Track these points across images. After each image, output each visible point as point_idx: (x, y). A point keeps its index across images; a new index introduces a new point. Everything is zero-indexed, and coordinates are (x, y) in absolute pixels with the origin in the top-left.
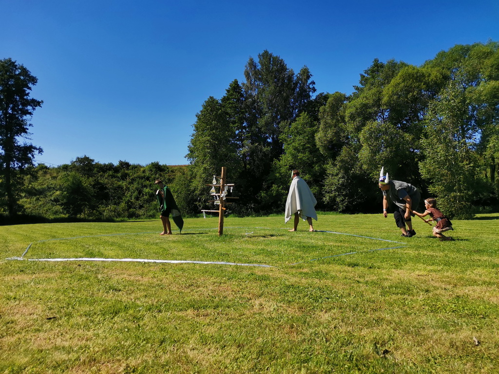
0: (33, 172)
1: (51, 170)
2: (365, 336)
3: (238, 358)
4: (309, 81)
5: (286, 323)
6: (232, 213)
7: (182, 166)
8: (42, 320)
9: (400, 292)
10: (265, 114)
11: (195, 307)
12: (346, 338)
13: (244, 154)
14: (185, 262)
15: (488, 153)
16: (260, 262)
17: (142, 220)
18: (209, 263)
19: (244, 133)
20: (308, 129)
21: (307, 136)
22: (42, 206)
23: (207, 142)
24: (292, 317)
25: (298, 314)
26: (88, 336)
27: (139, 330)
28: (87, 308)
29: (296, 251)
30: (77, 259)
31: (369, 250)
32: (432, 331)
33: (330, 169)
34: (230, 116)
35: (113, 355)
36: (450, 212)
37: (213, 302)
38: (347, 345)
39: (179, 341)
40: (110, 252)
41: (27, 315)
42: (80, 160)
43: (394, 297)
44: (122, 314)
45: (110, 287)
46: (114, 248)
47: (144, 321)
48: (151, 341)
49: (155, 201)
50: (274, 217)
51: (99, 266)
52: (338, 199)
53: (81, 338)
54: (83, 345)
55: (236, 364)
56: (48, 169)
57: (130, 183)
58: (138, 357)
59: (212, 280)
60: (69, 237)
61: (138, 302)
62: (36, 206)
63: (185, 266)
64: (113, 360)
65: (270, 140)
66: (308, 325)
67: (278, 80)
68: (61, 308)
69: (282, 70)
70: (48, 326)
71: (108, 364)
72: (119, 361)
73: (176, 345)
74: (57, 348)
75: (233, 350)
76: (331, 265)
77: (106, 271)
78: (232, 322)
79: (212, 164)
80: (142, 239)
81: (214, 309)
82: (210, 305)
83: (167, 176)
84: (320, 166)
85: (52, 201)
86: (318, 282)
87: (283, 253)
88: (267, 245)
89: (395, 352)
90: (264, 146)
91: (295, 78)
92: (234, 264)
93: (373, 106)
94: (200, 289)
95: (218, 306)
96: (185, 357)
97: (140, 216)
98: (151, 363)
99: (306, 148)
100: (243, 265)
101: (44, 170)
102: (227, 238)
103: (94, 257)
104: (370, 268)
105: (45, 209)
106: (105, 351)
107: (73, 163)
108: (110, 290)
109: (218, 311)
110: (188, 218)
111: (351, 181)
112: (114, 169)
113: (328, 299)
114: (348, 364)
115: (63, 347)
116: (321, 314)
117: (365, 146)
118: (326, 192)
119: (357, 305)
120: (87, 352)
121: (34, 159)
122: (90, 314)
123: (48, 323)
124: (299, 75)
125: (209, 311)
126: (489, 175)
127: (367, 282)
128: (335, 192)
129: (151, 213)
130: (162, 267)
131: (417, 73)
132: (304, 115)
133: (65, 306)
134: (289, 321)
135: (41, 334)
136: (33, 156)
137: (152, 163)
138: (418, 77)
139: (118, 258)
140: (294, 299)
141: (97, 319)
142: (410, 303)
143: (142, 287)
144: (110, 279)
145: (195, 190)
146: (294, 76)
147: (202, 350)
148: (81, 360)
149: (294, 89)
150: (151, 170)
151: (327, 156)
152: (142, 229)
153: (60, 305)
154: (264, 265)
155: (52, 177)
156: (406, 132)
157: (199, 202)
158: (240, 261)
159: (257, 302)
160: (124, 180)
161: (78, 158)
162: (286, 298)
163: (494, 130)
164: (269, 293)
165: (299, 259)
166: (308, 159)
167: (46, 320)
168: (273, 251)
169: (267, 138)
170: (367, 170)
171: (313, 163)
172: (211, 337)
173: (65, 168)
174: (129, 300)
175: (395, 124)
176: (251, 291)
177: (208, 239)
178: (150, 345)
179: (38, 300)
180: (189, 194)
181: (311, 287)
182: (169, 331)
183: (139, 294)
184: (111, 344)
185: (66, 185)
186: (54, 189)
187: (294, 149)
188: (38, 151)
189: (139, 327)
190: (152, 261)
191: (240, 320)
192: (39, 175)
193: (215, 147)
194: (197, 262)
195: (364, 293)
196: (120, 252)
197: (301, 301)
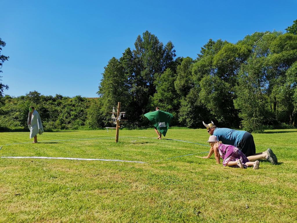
0: (2, 100)
1: (13, 99)
2: (190, 204)
3: (121, 217)
4: (172, 50)
5: (149, 197)
6: (125, 127)
7: (95, 98)
8: (12, 196)
9: (213, 178)
10: (145, 69)
11: (100, 188)
12: (180, 205)
13: (132, 92)
14: (95, 160)
15: (272, 95)
16: (138, 160)
17: (70, 131)
18: (109, 160)
19: (133, 79)
20: (171, 78)
21: (170, 82)
22: (8, 121)
23: (110, 84)
24: (153, 193)
25: (157, 192)
26: (39, 205)
27: (68, 201)
28: (37, 189)
29: (160, 153)
30: (30, 157)
31: (200, 153)
32: (226, 201)
33: (183, 102)
34: (124, 69)
35: (53, 216)
36: (250, 129)
37: (110, 184)
38: (180, 209)
39: (90, 207)
40: (50, 152)
41: (3, 193)
42: (31, 93)
43: (210, 181)
44: (58, 192)
45: (51, 176)
46: (52, 149)
47: (70, 196)
48: (74, 208)
49: (78, 119)
50: (150, 130)
51: (44, 162)
52: (187, 120)
53: (35, 206)
54: (36, 210)
55: (120, 220)
56: (12, 98)
57: (62, 108)
58: (67, 217)
59: (110, 171)
60: (25, 142)
61: (67, 185)
62: (3, 121)
63: (95, 162)
64: (53, 219)
65: (148, 84)
66: (161, 198)
67: (154, 48)
68: (23, 188)
69: (156, 43)
70: (16, 199)
71: (51, 221)
72: (57, 219)
73: (88, 210)
74: (22, 212)
75: (119, 213)
76: (178, 162)
77: (48, 165)
78: (119, 196)
79: (113, 97)
80: (69, 144)
81: (110, 189)
82: (108, 186)
83: (85, 104)
84: (177, 100)
85: (14, 118)
86: (170, 173)
87: (152, 154)
88: (144, 149)
89: (204, 213)
90: (145, 88)
91: (164, 48)
92: (123, 161)
93: (208, 66)
94: (103, 177)
95: (112, 187)
96: (93, 216)
97: (68, 128)
98: (74, 220)
99: (169, 89)
100: (128, 161)
101: (9, 99)
102: (121, 144)
103: (41, 156)
104: (200, 164)
105: (9, 123)
106: (49, 214)
107: (27, 95)
108: (51, 177)
109: (112, 190)
110: (98, 130)
111: (195, 110)
112: (52, 99)
113: (174, 182)
114: (179, 220)
115: (25, 212)
116: (169, 191)
117: (203, 89)
118: (180, 115)
119: (189, 186)
120: (39, 214)
121: (3, 93)
122: (40, 192)
123: (16, 197)
124: (166, 46)
125: (107, 190)
126: (273, 107)
127: (196, 173)
128: (185, 116)
129: (75, 126)
130: (81, 163)
131: (233, 47)
132: (168, 70)
133: (25, 187)
134: (151, 196)
135: (12, 204)
136: (2, 90)
137: (77, 96)
138: (234, 50)
139: (55, 157)
140: (155, 183)
141: (44, 195)
142: (217, 185)
143: (70, 176)
144: (51, 170)
145: (102, 113)
146: (163, 46)
147: (102, 213)
148: (36, 219)
149: (163, 54)
150: (76, 101)
151: (181, 95)
152: (69, 137)
153: (22, 187)
154: (140, 162)
155: (14, 104)
156: (227, 82)
157: (105, 121)
158: (127, 159)
159: (135, 185)
160: (59, 106)
161: (30, 92)
162: (151, 182)
163: (276, 82)
164: (142, 179)
165: (161, 158)
166: (170, 96)
167: (15, 196)
168: (146, 153)
169: (146, 83)
170: (204, 103)
171: (173, 98)
172: (108, 205)
173: (23, 98)
174: (62, 184)
175: (220, 77)
176: (132, 178)
177: (109, 144)
178: (73, 210)
179: (9, 183)
180: (99, 116)
181: (165, 175)
182: (84, 202)
183: (68, 180)
184: (52, 210)
185: (23, 108)
186: (15, 111)
187: (162, 90)
188: (5, 87)
189: (68, 200)
190: (76, 159)
191: (124, 195)
192: (6, 102)
193: (115, 87)
194: (102, 160)
195: (194, 179)
196: (56, 153)
197: (159, 184)
